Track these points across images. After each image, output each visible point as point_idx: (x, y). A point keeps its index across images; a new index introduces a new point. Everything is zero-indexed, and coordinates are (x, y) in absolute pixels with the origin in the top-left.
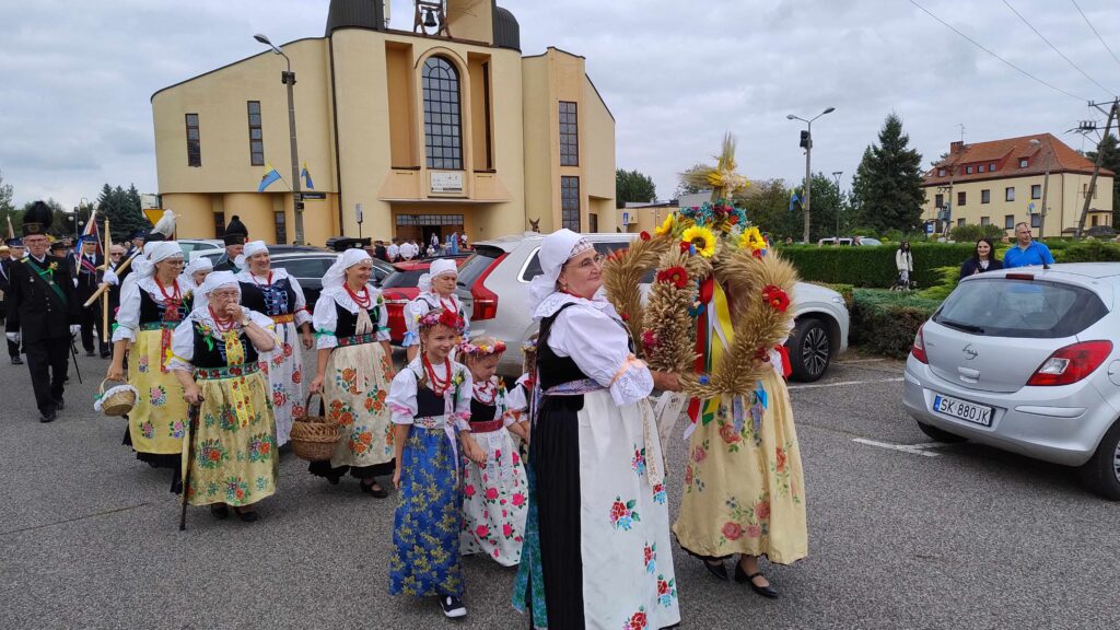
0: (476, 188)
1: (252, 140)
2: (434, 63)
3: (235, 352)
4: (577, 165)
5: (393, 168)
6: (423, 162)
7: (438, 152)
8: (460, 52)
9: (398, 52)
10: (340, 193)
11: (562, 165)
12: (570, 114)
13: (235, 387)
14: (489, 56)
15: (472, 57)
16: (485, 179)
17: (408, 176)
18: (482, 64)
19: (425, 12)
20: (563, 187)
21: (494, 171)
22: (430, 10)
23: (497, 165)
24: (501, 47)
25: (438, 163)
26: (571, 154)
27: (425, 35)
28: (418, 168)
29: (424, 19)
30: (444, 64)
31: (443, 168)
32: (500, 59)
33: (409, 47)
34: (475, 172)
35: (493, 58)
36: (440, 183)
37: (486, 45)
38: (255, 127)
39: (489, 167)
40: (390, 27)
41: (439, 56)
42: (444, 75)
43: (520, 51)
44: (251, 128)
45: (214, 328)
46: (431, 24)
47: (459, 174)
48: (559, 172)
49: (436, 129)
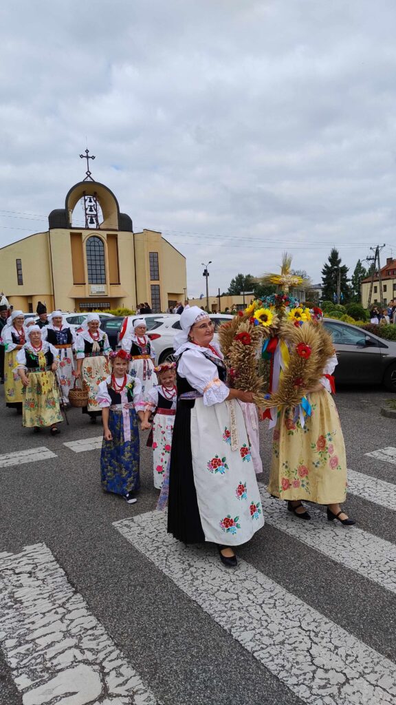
0: (112, 292)
1: (18, 275)
2: (92, 239)
3: (43, 361)
4: (159, 280)
5: (74, 284)
6: (87, 281)
7: (94, 277)
8: (103, 234)
9: (76, 237)
10: (54, 295)
11: (151, 280)
12: (154, 258)
13: (42, 376)
14: (117, 235)
15: (108, 236)
16: (115, 288)
17: (80, 288)
18: (113, 239)
19: (89, 218)
20: (152, 290)
21: (120, 284)
22: (91, 217)
23: (121, 282)
24: (122, 231)
25: (95, 281)
26: (155, 274)
27: (88, 229)
28: (85, 284)
29: (89, 221)
30: (96, 239)
31: (97, 284)
32: (123, 236)
33: (80, 235)
34: (111, 284)
35: (119, 237)
36: (95, 290)
37: (116, 230)
38: (19, 269)
39: (117, 283)
40: (73, 226)
41: (94, 236)
42: (97, 244)
43: (132, 232)
44: (18, 270)
45: (33, 351)
46: (92, 222)
47: (103, 286)
48: (149, 283)
49: (94, 267)
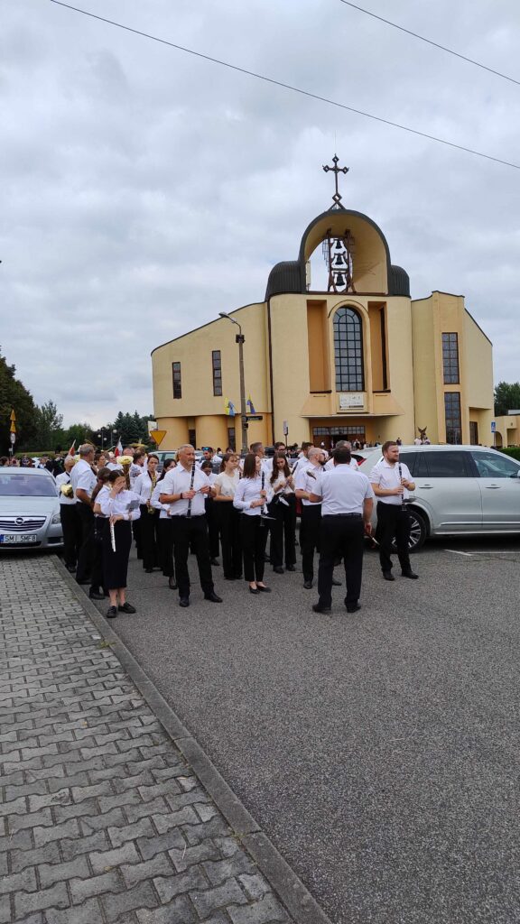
0: (376, 406)
1: (214, 378)
2: (342, 312)
4: (458, 383)
5: (311, 393)
6: (333, 387)
7: (345, 378)
8: (363, 302)
9: (316, 307)
10: (272, 413)
11: (445, 384)
12: (451, 344)
14: (385, 303)
15: (371, 305)
16: (382, 398)
17: (322, 398)
18: (379, 310)
19: (336, 275)
20: (446, 401)
21: (389, 391)
22: (340, 274)
23: (392, 386)
24: (395, 295)
25: (345, 387)
26: (452, 372)
27: (336, 293)
28: (330, 392)
29: (335, 281)
30: (350, 313)
31: (349, 391)
32: (394, 306)
33: (324, 302)
34: (374, 392)
35: (388, 305)
36: (347, 402)
37: (382, 295)
38: (217, 369)
39: (385, 389)
40: (311, 289)
41: (346, 307)
42: (350, 320)
43: (410, 297)
44: (214, 370)
46: (340, 283)
47: (361, 395)
48: (442, 389)
49: (344, 361)
